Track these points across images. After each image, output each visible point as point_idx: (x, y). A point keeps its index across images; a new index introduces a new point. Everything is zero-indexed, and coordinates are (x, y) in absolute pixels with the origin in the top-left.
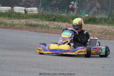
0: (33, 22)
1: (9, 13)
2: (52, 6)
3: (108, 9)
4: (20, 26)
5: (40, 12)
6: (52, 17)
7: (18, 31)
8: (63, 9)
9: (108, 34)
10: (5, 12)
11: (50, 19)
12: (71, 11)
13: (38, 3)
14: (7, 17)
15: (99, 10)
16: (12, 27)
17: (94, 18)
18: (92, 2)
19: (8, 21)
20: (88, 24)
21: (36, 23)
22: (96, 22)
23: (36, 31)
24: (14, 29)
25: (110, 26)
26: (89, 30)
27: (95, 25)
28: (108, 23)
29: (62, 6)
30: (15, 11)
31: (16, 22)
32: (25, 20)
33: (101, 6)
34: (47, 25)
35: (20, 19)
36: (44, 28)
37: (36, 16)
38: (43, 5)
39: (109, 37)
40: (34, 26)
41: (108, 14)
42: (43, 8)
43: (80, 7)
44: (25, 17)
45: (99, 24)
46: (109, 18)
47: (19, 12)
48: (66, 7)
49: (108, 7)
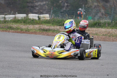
0: (46, 27)
1: (24, 19)
2: (62, 12)
3: (111, 14)
4: (34, 30)
5: (52, 18)
6: (62, 22)
7: (33, 35)
8: (72, 15)
9: (112, 36)
10: (21, 18)
11: (60, 24)
12: (79, 16)
13: (49, 10)
14: (23, 23)
15: (104, 15)
16: (27, 31)
17: (99, 22)
18: (97, 8)
19: (24, 27)
20: (94, 28)
21: (48, 28)
22: (101, 26)
23: (48, 35)
24: (29, 33)
25: (113, 29)
26: (95, 33)
27: (100, 29)
28: (111, 26)
29: (70, 12)
30: (30, 18)
31: (31, 27)
32: (38, 25)
33: (105, 12)
34: (57, 29)
35: (34, 25)
36: (55, 32)
37: (48, 22)
38: (54, 12)
39: (112, 39)
40: (47, 30)
41: (112, 18)
42: (54, 15)
43: (87, 13)
44: (38, 23)
45: (104, 28)
46: (112, 22)
47: (33, 18)
48: (75, 13)
49: (112, 12)
